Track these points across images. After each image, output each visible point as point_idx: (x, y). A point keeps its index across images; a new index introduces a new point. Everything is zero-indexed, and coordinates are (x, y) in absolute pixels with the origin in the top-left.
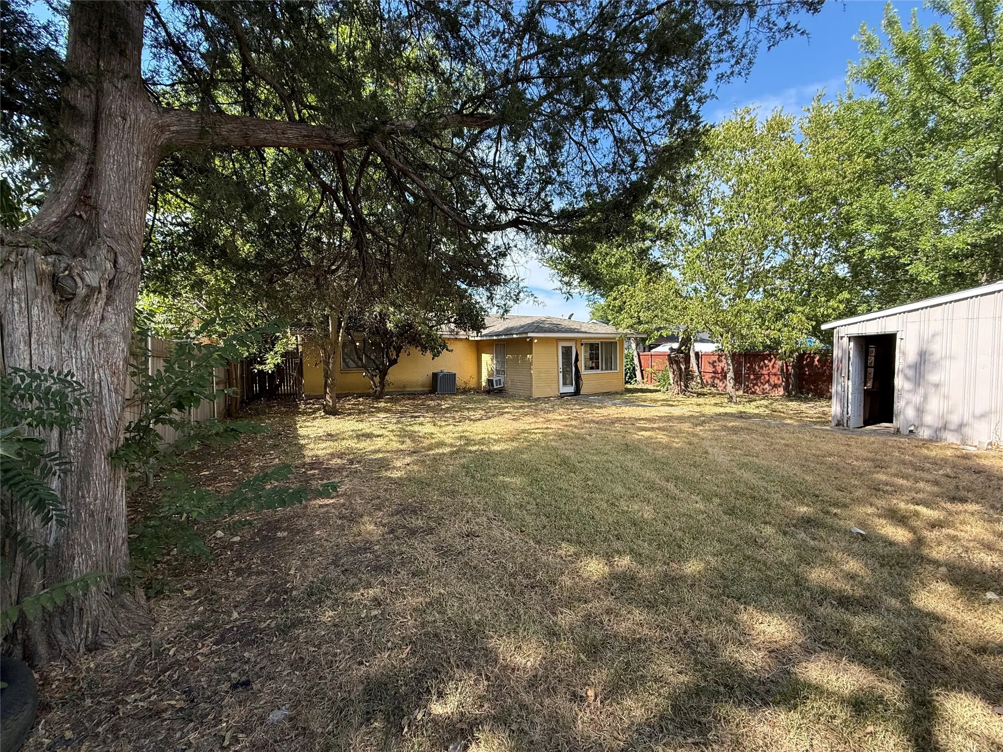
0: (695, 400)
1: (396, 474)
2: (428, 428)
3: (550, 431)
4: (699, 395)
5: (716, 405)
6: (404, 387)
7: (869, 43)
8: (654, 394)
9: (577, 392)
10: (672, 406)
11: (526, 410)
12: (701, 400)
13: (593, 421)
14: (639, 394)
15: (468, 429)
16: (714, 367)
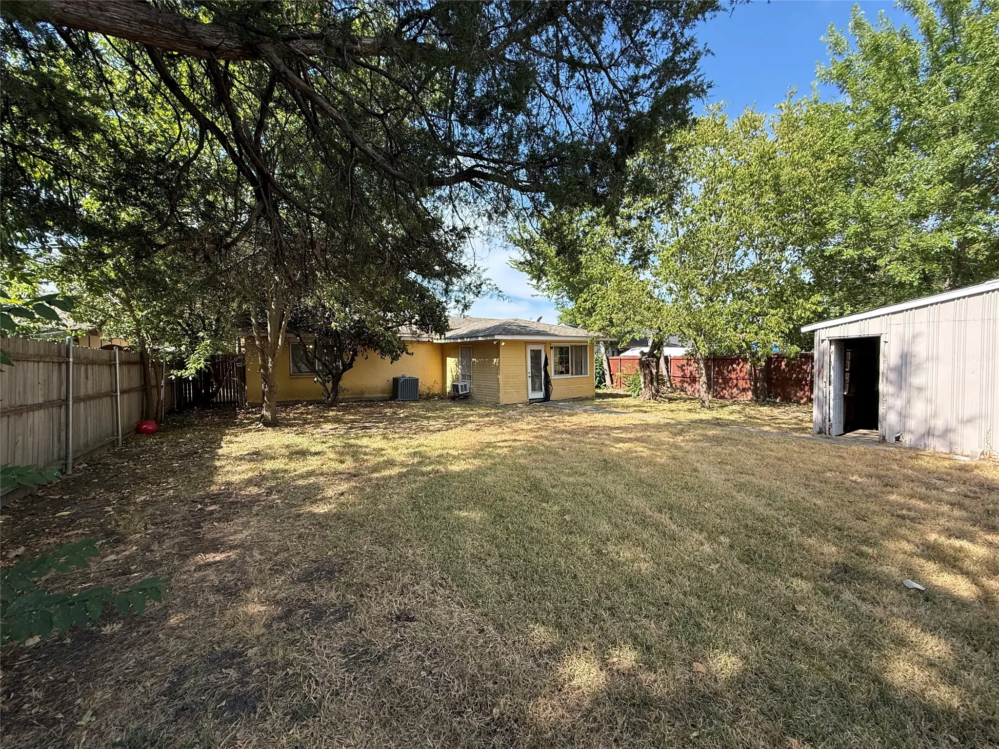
0: (667, 406)
1: (321, 509)
2: (377, 443)
3: (518, 443)
4: (671, 400)
5: (690, 410)
6: (362, 393)
7: (836, 44)
8: (625, 399)
9: (547, 398)
10: (646, 412)
11: (492, 418)
12: (673, 406)
13: (564, 431)
14: (610, 399)
15: (425, 443)
16: (683, 370)
